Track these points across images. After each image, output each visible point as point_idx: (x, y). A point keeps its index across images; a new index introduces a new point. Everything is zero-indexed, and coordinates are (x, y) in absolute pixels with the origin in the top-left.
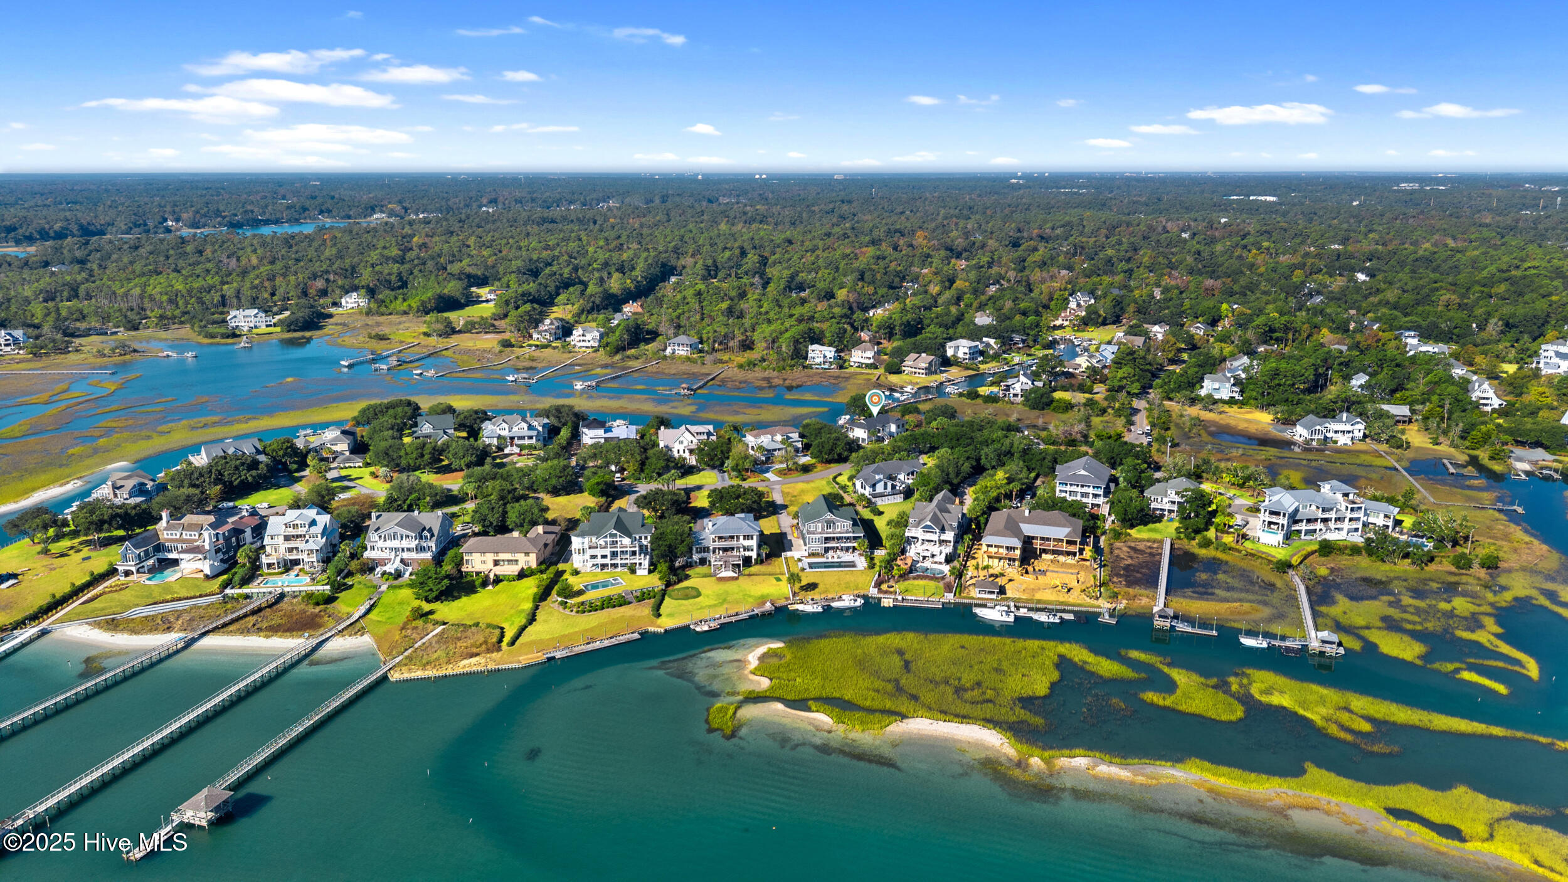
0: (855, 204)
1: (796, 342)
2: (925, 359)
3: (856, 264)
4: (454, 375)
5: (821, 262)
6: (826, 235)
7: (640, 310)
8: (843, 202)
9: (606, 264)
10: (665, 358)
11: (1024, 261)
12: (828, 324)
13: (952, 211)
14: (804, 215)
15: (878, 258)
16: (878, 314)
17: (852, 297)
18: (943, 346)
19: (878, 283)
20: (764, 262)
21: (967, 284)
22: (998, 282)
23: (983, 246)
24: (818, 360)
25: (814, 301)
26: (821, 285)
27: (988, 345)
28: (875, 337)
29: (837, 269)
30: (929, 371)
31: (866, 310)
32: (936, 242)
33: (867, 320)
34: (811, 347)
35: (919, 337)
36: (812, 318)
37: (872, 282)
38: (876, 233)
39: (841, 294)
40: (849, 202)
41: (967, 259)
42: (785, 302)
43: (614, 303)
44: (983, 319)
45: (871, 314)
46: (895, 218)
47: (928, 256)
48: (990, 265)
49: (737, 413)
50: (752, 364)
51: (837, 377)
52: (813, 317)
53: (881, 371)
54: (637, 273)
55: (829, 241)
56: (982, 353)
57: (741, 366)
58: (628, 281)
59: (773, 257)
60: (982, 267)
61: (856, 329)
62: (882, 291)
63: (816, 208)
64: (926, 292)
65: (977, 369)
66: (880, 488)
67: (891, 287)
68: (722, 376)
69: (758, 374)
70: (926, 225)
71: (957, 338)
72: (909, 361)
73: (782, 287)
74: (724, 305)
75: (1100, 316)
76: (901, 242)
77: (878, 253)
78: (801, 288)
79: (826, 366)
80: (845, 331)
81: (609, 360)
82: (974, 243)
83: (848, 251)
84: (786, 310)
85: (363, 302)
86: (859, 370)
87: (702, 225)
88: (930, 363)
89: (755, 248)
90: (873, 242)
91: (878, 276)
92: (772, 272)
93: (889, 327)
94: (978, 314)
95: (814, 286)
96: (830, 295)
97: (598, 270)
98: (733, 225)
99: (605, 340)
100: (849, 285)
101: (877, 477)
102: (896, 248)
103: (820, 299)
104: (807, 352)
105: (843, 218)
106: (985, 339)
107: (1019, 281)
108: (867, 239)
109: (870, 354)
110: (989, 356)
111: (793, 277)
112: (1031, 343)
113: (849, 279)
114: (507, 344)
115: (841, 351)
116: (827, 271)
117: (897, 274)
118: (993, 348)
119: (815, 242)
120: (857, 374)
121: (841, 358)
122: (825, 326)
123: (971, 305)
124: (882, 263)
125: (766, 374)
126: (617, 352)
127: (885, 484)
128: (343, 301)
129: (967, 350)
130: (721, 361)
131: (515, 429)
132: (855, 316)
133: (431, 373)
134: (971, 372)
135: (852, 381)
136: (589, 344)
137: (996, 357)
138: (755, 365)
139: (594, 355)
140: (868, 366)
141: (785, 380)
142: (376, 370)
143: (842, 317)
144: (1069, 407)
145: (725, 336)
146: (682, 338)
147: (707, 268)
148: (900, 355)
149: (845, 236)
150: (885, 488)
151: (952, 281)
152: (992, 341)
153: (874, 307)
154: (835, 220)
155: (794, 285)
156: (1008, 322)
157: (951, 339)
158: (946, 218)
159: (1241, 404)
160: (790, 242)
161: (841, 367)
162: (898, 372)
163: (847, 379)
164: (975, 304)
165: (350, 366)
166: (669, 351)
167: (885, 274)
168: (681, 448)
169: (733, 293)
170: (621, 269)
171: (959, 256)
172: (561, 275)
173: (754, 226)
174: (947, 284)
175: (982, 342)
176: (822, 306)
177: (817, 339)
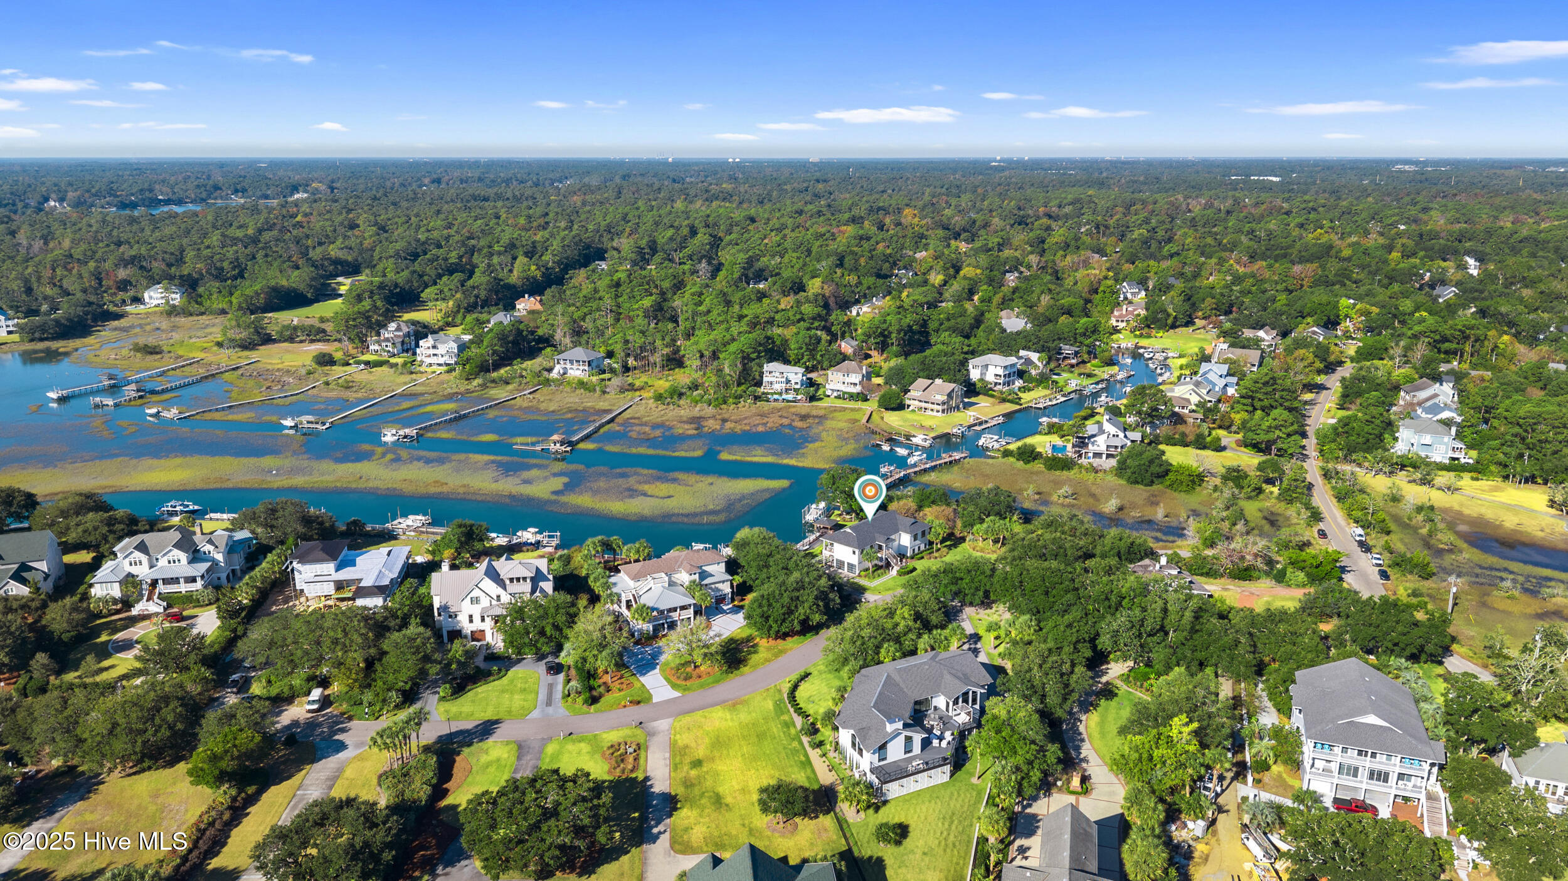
0: (831, 183)
1: (746, 359)
2: (941, 388)
3: (833, 246)
4: (208, 416)
5: (788, 244)
6: (797, 212)
7: (538, 307)
8: (818, 181)
9: (512, 246)
10: (547, 383)
11: (1043, 242)
12: (794, 329)
13: (938, 190)
14: (775, 193)
15: (861, 238)
16: (864, 313)
17: (828, 290)
18: (964, 363)
19: (862, 271)
20: (716, 242)
21: (978, 271)
22: (1016, 269)
23: (986, 225)
24: (777, 387)
25: (776, 296)
26: (786, 273)
27: (1028, 362)
28: (861, 349)
29: (809, 252)
30: (949, 407)
31: (845, 305)
32: (929, 220)
33: (849, 323)
34: (767, 367)
35: (928, 352)
36: (771, 321)
37: (855, 269)
38: (856, 212)
39: (814, 286)
40: (825, 181)
41: (967, 241)
42: (736, 297)
43: (506, 297)
44: (1013, 322)
45: (854, 313)
46: (878, 196)
47: (922, 236)
48: (1001, 247)
49: (632, 493)
50: (678, 394)
51: (804, 418)
52: (773, 319)
53: (872, 405)
54: (547, 257)
55: (800, 219)
56: (1021, 374)
57: (659, 397)
58: (533, 268)
59: (728, 238)
60: (990, 250)
61: (834, 338)
62: (869, 281)
63: (788, 187)
64: (926, 282)
65: (1018, 400)
66: (895, 752)
67: (879, 276)
68: (626, 415)
69: (685, 409)
70: (913, 203)
71: (982, 353)
72: (916, 391)
73: (736, 275)
74: (647, 302)
75: (1169, 315)
76: (887, 221)
77: (861, 232)
78: (760, 276)
79: (790, 397)
80: (819, 340)
81: (463, 386)
82: (974, 222)
83: (823, 230)
84: (737, 307)
85: (176, 298)
86: (840, 403)
87: (654, 203)
88: (950, 395)
89: (707, 226)
90: (854, 220)
91: (862, 261)
92: (726, 256)
93: (882, 334)
94: (1003, 313)
95: (778, 274)
96: (798, 287)
97: (499, 253)
98: (691, 202)
99: (465, 355)
100: (824, 272)
101: (890, 728)
102: (881, 227)
103: (785, 294)
104: (761, 374)
105: (817, 196)
106: (1022, 353)
107: (1043, 268)
108: (847, 216)
109: (856, 378)
110: (1031, 380)
111: (750, 262)
112: (1086, 357)
113: (824, 265)
114: (325, 360)
115: (812, 369)
116: (795, 255)
117: (886, 258)
118: (1036, 367)
119: (782, 220)
120: (835, 410)
121: (811, 383)
122: (788, 332)
123: (990, 301)
124: (866, 245)
125: (696, 411)
126: (477, 375)
127: (909, 739)
128: (146, 295)
129: (1000, 372)
130: (632, 388)
131: (163, 562)
132: (833, 318)
133: (172, 413)
134: (1010, 407)
135: (829, 424)
136: (441, 360)
137: (1043, 380)
138: (681, 395)
139: (445, 377)
140: (852, 397)
141: (724, 421)
142: (97, 406)
143: (814, 319)
144: (1196, 479)
145: (642, 348)
146: (579, 353)
147: (640, 251)
148: (901, 381)
149: (819, 213)
150: (908, 751)
151: (958, 269)
152: (1034, 356)
153: (857, 302)
154: (808, 198)
155: (752, 273)
156: (1050, 326)
157: (974, 353)
158: (934, 197)
159: (1477, 470)
160: (753, 220)
161: (813, 398)
162: (901, 407)
163: (822, 418)
164: (997, 299)
165: (62, 400)
166: (558, 369)
167: (871, 258)
168: (476, 611)
169: (666, 285)
170: (530, 254)
171: (957, 236)
172: (446, 259)
173: (715, 204)
174: (952, 271)
175: (1020, 358)
176: (786, 302)
177: (778, 353)
